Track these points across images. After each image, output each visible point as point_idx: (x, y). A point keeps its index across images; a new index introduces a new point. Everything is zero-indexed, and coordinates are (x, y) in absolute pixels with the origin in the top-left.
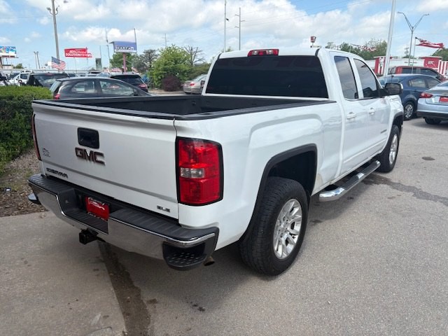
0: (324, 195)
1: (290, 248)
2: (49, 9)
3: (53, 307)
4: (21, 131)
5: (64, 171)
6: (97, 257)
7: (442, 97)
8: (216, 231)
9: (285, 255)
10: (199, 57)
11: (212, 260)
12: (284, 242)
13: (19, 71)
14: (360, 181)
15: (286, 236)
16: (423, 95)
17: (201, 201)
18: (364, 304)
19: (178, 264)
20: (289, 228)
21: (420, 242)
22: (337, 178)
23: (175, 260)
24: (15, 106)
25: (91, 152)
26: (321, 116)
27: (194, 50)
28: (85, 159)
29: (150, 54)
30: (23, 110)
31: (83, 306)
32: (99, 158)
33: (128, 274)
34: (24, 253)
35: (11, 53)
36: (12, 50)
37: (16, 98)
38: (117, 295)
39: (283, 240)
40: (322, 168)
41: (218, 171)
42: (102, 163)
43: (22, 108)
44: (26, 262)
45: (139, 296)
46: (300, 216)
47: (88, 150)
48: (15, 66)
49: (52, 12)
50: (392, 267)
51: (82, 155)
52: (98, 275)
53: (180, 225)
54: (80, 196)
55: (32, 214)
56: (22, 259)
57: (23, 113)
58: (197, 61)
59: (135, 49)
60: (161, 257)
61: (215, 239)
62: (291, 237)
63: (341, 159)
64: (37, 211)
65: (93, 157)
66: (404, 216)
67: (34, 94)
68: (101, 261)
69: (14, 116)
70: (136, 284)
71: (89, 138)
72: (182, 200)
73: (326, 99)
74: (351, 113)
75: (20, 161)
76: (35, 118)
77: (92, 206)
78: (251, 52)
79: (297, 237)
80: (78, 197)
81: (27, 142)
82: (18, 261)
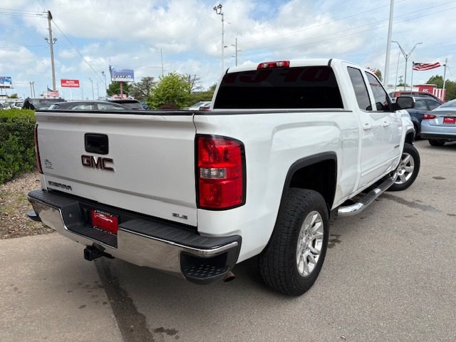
0: (343, 210)
1: (311, 267)
2: (46, 39)
3: (45, 338)
4: (14, 153)
5: (67, 183)
6: (96, 282)
7: (445, 117)
8: (239, 239)
9: (306, 274)
10: (197, 85)
11: (233, 275)
12: (305, 260)
13: (14, 100)
14: (377, 196)
15: (307, 253)
16: (426, 116)
17: (223, 205)
18: (398, 328)
19: (198, 276)
20: (310, 246)
21: (447, 261)
22: (355, 192)
23: (194, 272)
24: (9, 129)
25: (99, 159)
26: (339, 124)
27: (192, 78)
28: (92, 166)
29: (147, 82)
30: (17, 133)
31: (81, 336)
32: (108, 165)
33: (131, 300)
34: (14, 278)
35: (6, 84)
36: (7, 81)
37: (10, 120)
38: (119, 322)
39: (305, 256)
40: (341, 180)
41: (240, 173)
42: (111, 169)
43: (16, 130)
44: (16, 289)
45: (144, 323)
46: (322, 234)
47: (96, 157)
48: (10, 95)
49: (49, 42)
50: (422, 287)
51: (88, 163)
52: (97, 302)
53: (198, 233)
54: (85, 210)
55: (24, 238)
56: (12, 285)
57: (17, 135)
58: (195, 89)
59: (133, 77)
60: (178, 270)
61: (238, 249)
62: (312, 256)
63: (359, 171)
64: (29, 235)
65: (101, 164)
66: (424, 234)
67: (30, 116)
68: (100, 287)
69: (7, 138)
70: (140, 310)
71: (97, 143)
72: (201, 205)
73: (341, 109)
74: (367, 124)
75: (12, 184)
76: (38, 127)
77: (99, 220)
78: (261, 64)
79: (318, 256)
80: (82, 210)
81: (20, 165)
82: (7, 288)
